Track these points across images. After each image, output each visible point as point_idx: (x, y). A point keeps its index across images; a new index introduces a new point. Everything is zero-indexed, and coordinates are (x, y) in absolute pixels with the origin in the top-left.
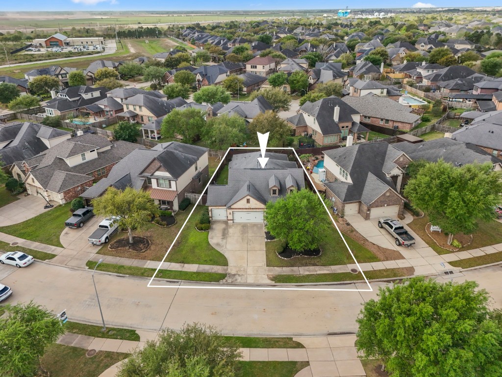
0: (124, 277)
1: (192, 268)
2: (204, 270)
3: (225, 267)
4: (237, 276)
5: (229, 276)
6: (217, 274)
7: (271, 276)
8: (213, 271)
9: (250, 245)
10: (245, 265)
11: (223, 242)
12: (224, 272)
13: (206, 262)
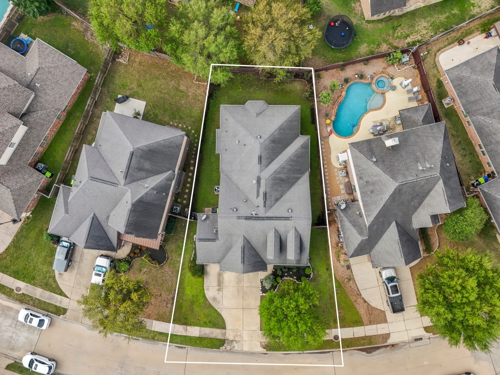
0: (138, 340)
1: (194, 331)
2: (205, 334)
3: (223, 331)
4: (234, 343)
5: (228, 343)
6: (217, 339)
7: (263, 344)
8: (213, 336)
9: (245, 300)
10: (241, 329)
11: (218, 297)
12: (222, 338)
13: (205, 325)
